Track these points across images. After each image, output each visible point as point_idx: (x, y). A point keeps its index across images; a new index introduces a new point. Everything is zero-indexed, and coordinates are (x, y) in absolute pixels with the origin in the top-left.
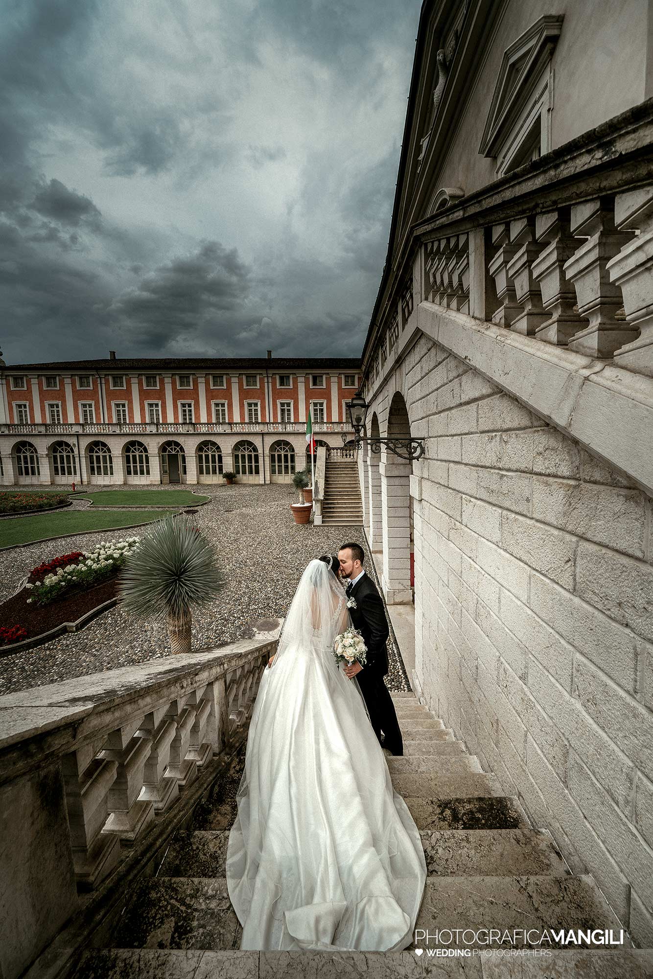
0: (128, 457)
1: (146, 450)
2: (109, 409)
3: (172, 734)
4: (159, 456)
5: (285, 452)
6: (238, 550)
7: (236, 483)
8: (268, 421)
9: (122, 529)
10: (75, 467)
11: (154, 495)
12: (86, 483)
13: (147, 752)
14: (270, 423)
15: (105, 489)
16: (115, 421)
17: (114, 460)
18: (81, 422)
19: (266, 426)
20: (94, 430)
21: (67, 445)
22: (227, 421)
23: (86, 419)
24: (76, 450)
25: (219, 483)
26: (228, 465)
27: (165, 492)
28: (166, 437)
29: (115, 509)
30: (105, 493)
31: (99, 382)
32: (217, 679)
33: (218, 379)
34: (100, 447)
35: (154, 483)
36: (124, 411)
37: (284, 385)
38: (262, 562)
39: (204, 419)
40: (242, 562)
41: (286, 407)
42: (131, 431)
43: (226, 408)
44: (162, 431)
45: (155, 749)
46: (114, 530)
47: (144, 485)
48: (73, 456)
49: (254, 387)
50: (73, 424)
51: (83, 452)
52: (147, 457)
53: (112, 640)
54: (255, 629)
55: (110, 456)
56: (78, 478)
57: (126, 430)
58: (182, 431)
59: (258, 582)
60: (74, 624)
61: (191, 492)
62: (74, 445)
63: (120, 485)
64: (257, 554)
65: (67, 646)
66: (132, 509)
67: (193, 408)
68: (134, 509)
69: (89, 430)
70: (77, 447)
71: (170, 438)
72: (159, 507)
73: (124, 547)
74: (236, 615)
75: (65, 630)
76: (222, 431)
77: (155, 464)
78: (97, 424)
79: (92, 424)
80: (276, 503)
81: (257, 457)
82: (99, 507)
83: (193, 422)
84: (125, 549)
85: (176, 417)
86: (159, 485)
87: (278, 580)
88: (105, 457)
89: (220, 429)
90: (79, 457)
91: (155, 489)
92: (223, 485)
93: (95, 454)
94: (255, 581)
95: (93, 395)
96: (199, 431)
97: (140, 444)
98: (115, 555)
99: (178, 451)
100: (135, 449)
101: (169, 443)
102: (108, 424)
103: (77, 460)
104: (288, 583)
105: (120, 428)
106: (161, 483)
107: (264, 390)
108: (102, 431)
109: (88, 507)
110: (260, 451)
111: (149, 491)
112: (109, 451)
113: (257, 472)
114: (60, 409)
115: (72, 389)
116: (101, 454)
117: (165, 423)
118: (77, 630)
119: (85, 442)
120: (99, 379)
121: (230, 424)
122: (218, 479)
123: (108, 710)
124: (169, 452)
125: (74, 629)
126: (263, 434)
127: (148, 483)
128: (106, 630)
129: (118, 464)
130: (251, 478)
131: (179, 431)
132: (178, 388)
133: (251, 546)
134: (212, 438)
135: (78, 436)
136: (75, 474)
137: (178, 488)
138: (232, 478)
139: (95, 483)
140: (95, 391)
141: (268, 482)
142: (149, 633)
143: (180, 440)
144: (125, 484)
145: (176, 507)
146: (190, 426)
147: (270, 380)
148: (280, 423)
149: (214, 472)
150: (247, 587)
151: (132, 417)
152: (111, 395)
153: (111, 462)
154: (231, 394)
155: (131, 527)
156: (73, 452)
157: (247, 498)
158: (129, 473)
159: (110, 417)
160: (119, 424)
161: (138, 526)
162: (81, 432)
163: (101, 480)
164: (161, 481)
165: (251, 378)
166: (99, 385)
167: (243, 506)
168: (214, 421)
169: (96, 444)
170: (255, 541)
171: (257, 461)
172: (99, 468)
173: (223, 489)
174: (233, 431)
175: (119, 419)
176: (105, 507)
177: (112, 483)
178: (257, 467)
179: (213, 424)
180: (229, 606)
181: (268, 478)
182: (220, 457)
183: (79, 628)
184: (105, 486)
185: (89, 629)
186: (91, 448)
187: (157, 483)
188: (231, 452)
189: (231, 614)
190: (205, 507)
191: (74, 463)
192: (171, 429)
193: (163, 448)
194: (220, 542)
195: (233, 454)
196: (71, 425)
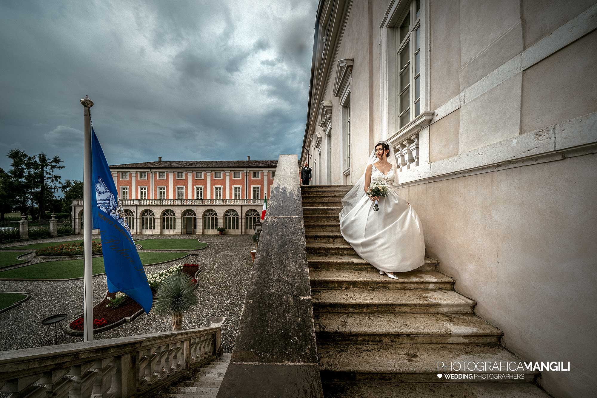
0: (164, 219)
1: (174, 214)
2: (156, 190)
3: (166, 356)
4: (182, 218)
5: (254, 216)
6: (218, 278)
7: (225, 234)
8: (245, 198)
9: (157, 264)
10: (133, 224)
11: (176, 242)
12: (139, 233)
13: (158, 358)
14: (247, 199)
15: (149, 238)
16: (158, 198)
17: (156, 220)
18: (139, 198)
19: (244, 201)
20: (146, 203)
21: (131, 212)
22: (222, 198)
23: (142, 196)
24: (135, 214)
25: (215, 234)
26: (221, 223)
27: (183, 240)
28: (186, 207)
29: (154, 251)
30: (149, 241)
31: (151, 175)
32: (186, 340)
33: (218, 174)
34: (149, 213)
35: (177, 234)
36: (164, 192)
37: (256, 177)
38: (229, 285)
39: (209, 197)
40: (218, 285)
41: (256, 190)
42: (167, 204)
43: (222, 190)
44: (184, 204)
45: (160, 358)
46: (152, 265)
47: (171, 235)
48: (133, 218)
49: (239, 178)
50: (135, 200)
51: (138, 216)
52: (175, 219)
53: (147, 326)
54: (211, 322)
55: (154, 218)
56: (135, 230)
57: (164, 203)
58: (195, 204)
59: (225, 297)
60: (129, 318)
61: (197, 240)
62: (134, 211)
63: (158, 235)
64: (227, 281)
65: (126, 329)
66: (164, 251)
67: (203, 190)
68: (165, 252)
69: (144, 203)
70: (135, 213)
71: (188, 208)
72: (179, 250)
73: (157, 276)
74: (209, 315)
75: (125, 321)
76: (218, 204)
77: (179, 222)
78: (148, 200)
79: (145, 199)
80: (245, 248)
81: (237, 219)
82: (145, 250)
83: (203, 199)
84: (158, 278)
85: (193, 196)
86: (180, 235)
87: (235, 296)
88: (151, 219)
89: (218, 203)
90: (136, 218)
91: (177, 238)
92: (216, 236)
93: (145, 217)
94: (223, 296)
95: (147, 183)
96: (205, 204)
97: (171, 211)
98: (152, 282)
99: (192, 215)
100: (168, 214)
101: (187, 211)
102: (154, 200)
103: (135, 220)
104: (240, 298)
105: (161, 202)
106: (182, 234)
107: (244, 180)
108: (150, 204)
109: (139, 250)
110: (240, 215)
111: (173, 239)
112: (154, 215)
113: (237, 228)
114: (128, 190)
115: (136, 180)
116: (149, 217)
117: (187, 200)
118: (131, 321)
119: (140, 210)
120: (151, 174)
121: (223, 200)
122: (214, 232)
123: (148, 341)
124: (187, 215)
125: (129, 321)
126: (242, 206)
127: (174, 233)
128: (145, 321)
129: (158, 223)
130: (233, 231)
131: (194, 204)
132: (195, 178)
133: (225, 276)
134: (213, 208)
135: (137, 206)
136: (133, 228)
137: (191, 237)
138: (222, 232)
139: (144, 234)
140: (148, 180)
141: (243, 233)
142: (165, 323)
143: (194, 209)
144: (161, 234)
145: (188, 250)
146: (200, 201)
147: (248, 174)
148: (252, 199)
149: (212, 227)
150: (219, 300)
151: (168, 195)
152: (157, 183)
153: (154, 222)
154: (225, 182)
155: (162, 263)
156: (133, 215)
157: (229, 244)
158: (164, 227)
159: (156, 195)
160: (160, 200)
161: (165, 263)
162: (139, 204)
163: (147, 232)
164: (182, 232)
165: (237, 174)
166: (151, 177)
167: (226, 250)
168: (214, 198)
169: (146, 211)
170: (228, 273)
171: (237, 221)
172: (147, 225)
173: (216, 238)
174: (225, 203)
175: (160, 196)
176: (149, 250)
177: (153, 234)
178: (237, 225)
179: (214, 200)
180: (207, 310)
181: (244, 231)
182: (216, 219)
183: (132, 320)
184: (149, 236)
185: (136, 321)
186: (144, 213)
187: (179, 234)
188: (223, 216)
189: (207, 314)
190: (204, 250)
191: (133, 222)
192: (190, 203)
193: (184, 214)
194: (208, 273)
195: (224, 217)
196: (133, 200)
